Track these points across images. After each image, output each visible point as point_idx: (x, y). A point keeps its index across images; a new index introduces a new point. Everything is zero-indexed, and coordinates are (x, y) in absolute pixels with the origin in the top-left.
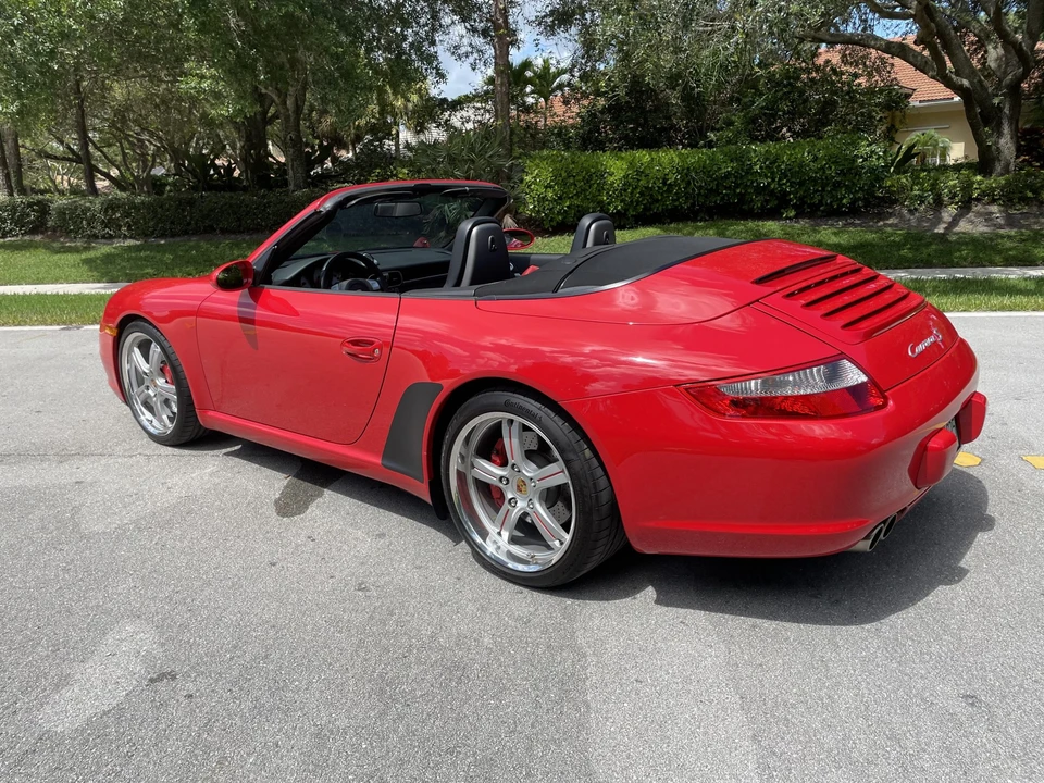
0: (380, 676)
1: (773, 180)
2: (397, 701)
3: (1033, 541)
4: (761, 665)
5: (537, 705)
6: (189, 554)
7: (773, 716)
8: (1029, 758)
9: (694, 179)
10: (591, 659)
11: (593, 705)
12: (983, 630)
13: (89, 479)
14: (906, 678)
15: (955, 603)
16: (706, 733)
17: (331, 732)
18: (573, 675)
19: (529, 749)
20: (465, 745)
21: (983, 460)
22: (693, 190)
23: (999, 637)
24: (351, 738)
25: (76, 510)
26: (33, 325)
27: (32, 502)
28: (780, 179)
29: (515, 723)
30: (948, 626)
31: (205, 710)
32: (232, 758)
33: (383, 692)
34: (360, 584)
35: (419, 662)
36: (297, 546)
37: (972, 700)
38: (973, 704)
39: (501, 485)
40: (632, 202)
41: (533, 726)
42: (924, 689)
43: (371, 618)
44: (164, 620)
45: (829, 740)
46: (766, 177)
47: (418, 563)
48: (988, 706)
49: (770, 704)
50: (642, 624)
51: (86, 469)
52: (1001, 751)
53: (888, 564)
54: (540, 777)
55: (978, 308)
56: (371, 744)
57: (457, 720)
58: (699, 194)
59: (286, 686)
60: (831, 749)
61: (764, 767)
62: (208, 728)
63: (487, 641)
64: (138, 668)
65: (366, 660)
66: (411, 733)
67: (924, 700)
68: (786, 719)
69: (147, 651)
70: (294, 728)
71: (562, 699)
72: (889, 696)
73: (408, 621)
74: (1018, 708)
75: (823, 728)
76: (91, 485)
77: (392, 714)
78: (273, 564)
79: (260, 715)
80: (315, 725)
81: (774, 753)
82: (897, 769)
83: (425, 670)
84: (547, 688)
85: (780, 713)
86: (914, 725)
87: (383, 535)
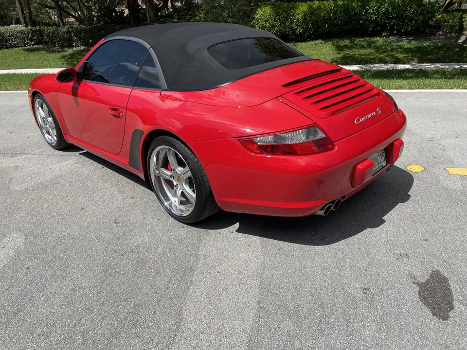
0: (109, 264)
1: (378, 17)
2: (111, 276)
3: (431, 213)
4: (276, 268)
5: (170, 281)
6: (50, 202)
7: (271, 292)
8: (382, 322)
9: (339, 17)
10: (202, 261)
11: (194, 282)
12: (387, 256)
13: (21, 165)
14: (339, 278)
15: (379, 242)
16: (238, 298)
17: (79, 288)
18: (191, 268)
19: (159, 301)
20: (132, 297)
21: (425, 169)
22: (338, 22)
23: (393, 260)
24: (86, 291)
25: (11, 179)
26: (22, 90)
28: (382, 16)
29: (157, 289)
30: (370, 253)
31: (32, 274)
32: (35, 297)
33: (107, 271)
34: (116, 220)
35: (128, 258)
36: (96, 200)
37: (366, 290)
38: (366, 293)
39: (171, 179)
41: (164, 291)
42: (346, 284)
43: (115, 236)
44: (29, 233)
45: (291, 305)
47: (144, 211)
48: (373, 294)
49: (272, 286)
50: (230, 245)
51: (19, 160)
52: (369, 317)
53: (355, 221)
54: (159, 314)
55: (458, 87)
56: (94, 295)
57: (134, 286)
58: (341, 24)
59: (68, 266)
60: (291, 310)
61: (257, 316)
62: (31, 283)
63: (160, 250)
64: (12, 254)
65: (105, 256)
66: (112, 291)
67: (343, 289)
68: (277, 294)
69: (18, 247)
70: (65, 285)
71: (182, 279)
72: (328, 286)
73: (130, 239)
74: (387, 297)
75: (291, 299)
76: (21, 168)
77: (107, 282)
78: (83, 209)
79: (53, 278)
80: (74, 284)
81: (264, 310)
82: (317, 322)
83: (129, 262)
84: (178, 273)
85: (275, 291)
86: (333, 301)
87: (134, 197)
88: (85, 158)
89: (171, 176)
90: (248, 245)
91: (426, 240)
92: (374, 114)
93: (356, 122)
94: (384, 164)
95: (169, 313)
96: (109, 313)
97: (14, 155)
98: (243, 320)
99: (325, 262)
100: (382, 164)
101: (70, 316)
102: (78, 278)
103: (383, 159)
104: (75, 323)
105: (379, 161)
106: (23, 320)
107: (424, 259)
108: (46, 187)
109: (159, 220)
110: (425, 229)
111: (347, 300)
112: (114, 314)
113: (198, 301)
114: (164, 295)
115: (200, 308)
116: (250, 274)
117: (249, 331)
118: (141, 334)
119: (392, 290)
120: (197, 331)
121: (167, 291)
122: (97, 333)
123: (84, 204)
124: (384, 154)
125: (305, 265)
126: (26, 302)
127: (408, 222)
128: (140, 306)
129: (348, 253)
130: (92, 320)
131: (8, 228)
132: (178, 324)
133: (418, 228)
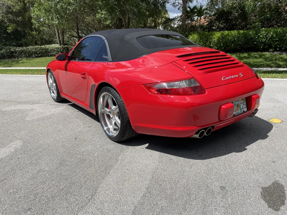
0: (64, 160)
1: (267, 40)
2: (63, 166)
3: (282, 146)
4: (165, 170)
5: (96, 172)
6: (43, 127)
7: (157, 183)
8: (229, 208)
9: (240, 39)
10: (119, 162)
11: (110, 173)
12: (243, 169)
13: (35, 108)
14: (206, 179)
15: (239, 161)
16: (135, 185)
17: (42, 171)
18: (111, 165)
19: (86, 182)
20: (71, 178)
21: (282, 121)
22: (240, 43)
23: (247, 172)
24: (46, 173)
25: (27, 115)
27: (19, 113)
28: (269, 39)
29: (87, 175)
30: (231, 167)
31: (19, 162)
32: (17, 173)
33: (61, 163)
34: (76, 138)
35: (75, 158)
36: (68, 127)
37: (223, 188)
38: (222, 189)
39: (109, 114)
40: (220, 46)
42: (210, 183)
43: (72, 146)
44: (26, 141)
45: (169, 192)
46: (264, 39)
47: (94, 134)
48: (227, 191)
49: (159, 180)
50: (140, 155)
51: (35, 106)
52: (221, 204)
53: (226, 148)
54: (83, 189)
56: (49, 175)
57: (74, 172)
58: (242, 44)
59: (41, 159)
60: (167, 194)
61: (144, 196)
62: (17, 166)
63: (96, 155)
64: (13, 151)
65: (63, 155)
66: (60, 173)
67: (207, 186)
68: (161, 185)
69: (17, 147)
70: (35, 169)
71: (103, 171)
72: (197, 183)
73: (80, 148)
74: (237, 193)
75: (170, 188)
76: (34, 110)
77: (59, 169)
78: (59, 131)
79: (30, 164)
80: (40, 168)
81: (150, 193)
82: (183, 203)
83: (75, 160)
84: (102, 168)
85: (160, 183)
86: (198, 192)
87: (90, 127)
88: (70, 107)
89: (109, 112)
90: (151, 156)
91: (274, 162)
92: (237, 76)
93: (222, 79)
94: (245, 110)
95: (89, 189)
96: (54, 185)
97: (33, 103)
98: (134, 197)
99: (199, 169)
100: (244, 110)
101: (31, 185)
102: (43, 166)
103: (245, 106)
104: (33, 189)
105: (241, 107)
106: (5, 184)
107: (270, 173)
108: (44, 119)
109: (101, 139)
110: (275, 155)
111: (208, 193)
112: (57, 186)
113: (109, 184)
114: (90, 179)
115: (109, 188)
116: (147, 172)
117: (136, 204)
118: (69, 198)
119: (242, 190)
120: (103, 200)
121: (92, 177)
122: (43, 195)
123: (61, 129)
124: (245, 103)
125: (185, 170)
126: (10, 175)
127: (263, 151)
128: (74, 183)
129: (216, 165)
130: (43, 188)
131: (16, 138)
132: (93, 196)
133: (269, 155)
